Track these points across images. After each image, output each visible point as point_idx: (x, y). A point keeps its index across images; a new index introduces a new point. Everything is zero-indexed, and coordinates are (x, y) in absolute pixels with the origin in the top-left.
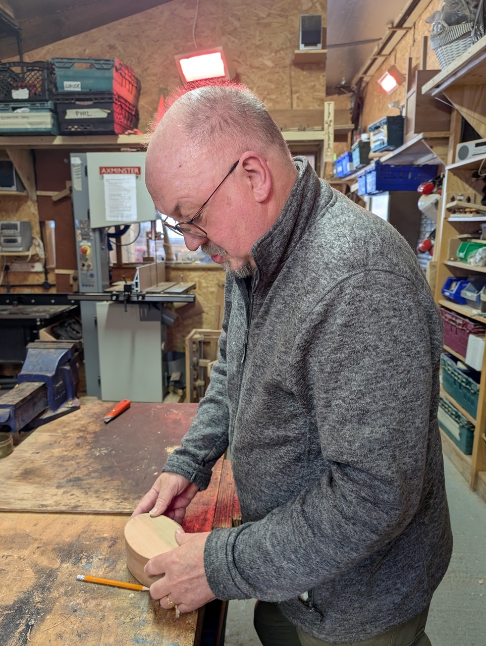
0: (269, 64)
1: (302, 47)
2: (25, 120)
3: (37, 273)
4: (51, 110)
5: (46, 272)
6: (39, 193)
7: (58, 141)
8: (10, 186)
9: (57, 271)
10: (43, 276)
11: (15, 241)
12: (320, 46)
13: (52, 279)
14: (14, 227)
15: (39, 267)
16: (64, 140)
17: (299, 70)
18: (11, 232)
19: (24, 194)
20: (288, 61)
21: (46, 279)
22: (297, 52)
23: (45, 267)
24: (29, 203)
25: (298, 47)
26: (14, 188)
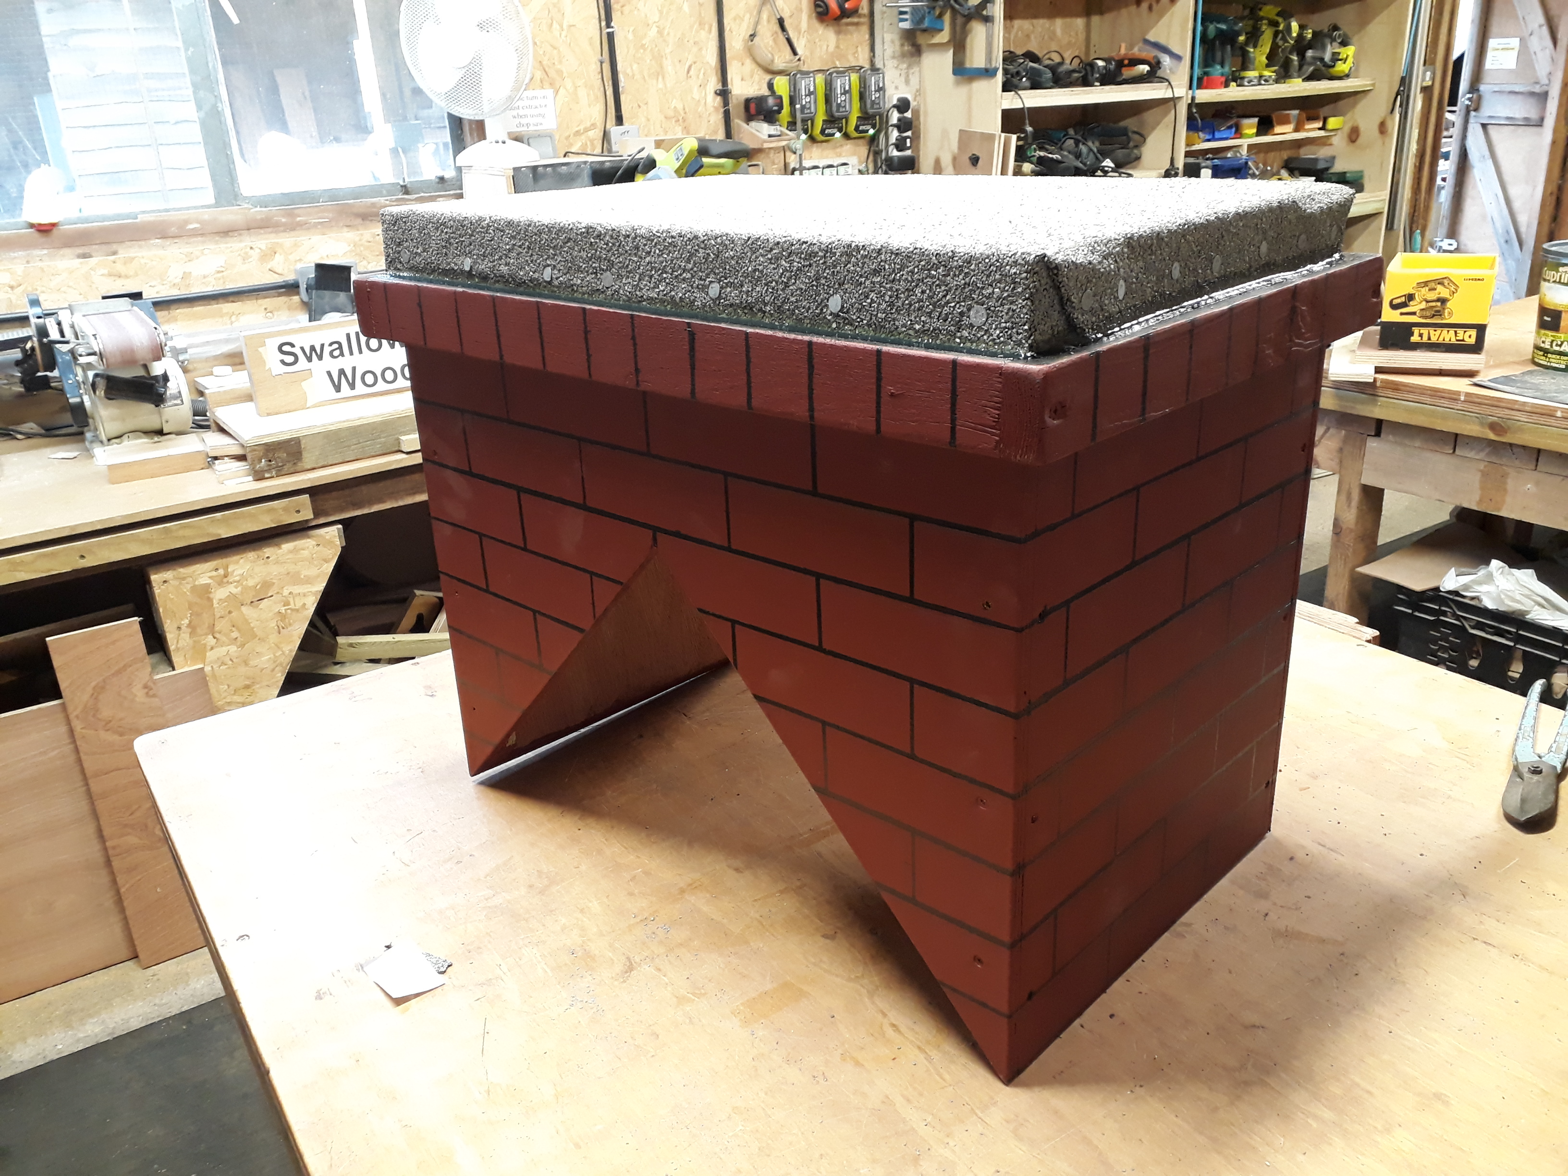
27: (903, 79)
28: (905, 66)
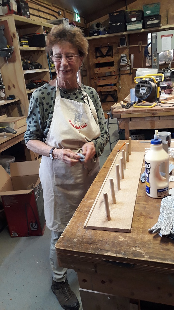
2: (135, 26)
4: (142, 23)
5: (130, 69)
6: (130, 46)
7: (143, 30)
8: (124, 45)
9: (134, 69)
10: (129, 71)
11: (125, 60)
13: (131, 71)
14: (125, 57)
15: (128, 68)
16: (144, 30)
19: (126, 47)
21: (130, 71)
23: (130, 68)
26: (125, 45)
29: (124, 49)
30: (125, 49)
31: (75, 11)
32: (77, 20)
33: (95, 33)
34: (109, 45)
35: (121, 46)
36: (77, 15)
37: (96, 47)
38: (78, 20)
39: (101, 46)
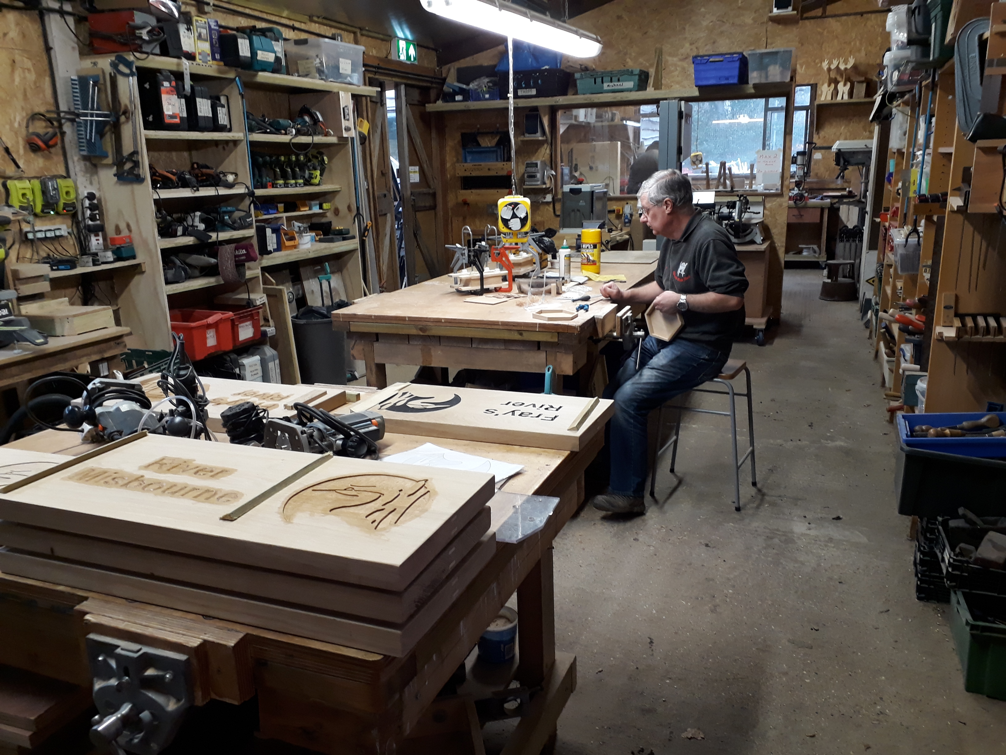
0: (749, 21)
1: (775, 10)
3: (548, 203)
5: (555, 201)
8: (536, 133)
10: (551, 206)
11: (535, 176)
12: (790, 8)
14: (536, 165)
15: (549, 198)
17: (776, 25)
18: (533, 169)
19: (544, 138)
20: (765, 19)
21: (554, 208)
22: (770, 15)
23: (553, 198)
24: (545, 145)
25: (771, 11)
26: (539, 134)
27: (88, 182)
28: (88, 175)
29: (540, 144)
30: (543, 145)
31: (400, 34)
32: (403, 57)
33: (458, 94)
34: (500, 130)
35: (527, 135)
36: (402, 44)
37: (464, 131)
38: (408, 57)
39: (478, 129)
